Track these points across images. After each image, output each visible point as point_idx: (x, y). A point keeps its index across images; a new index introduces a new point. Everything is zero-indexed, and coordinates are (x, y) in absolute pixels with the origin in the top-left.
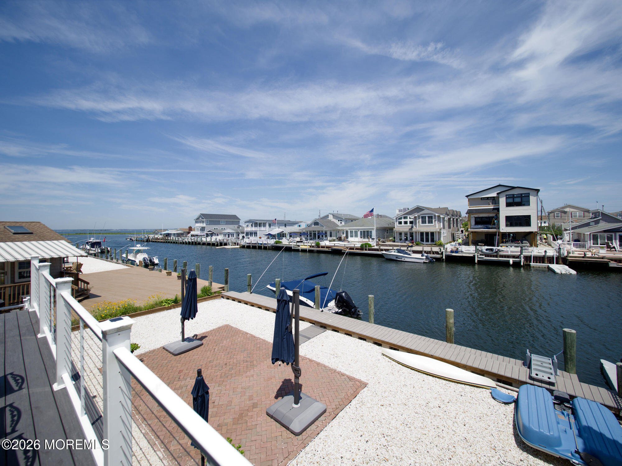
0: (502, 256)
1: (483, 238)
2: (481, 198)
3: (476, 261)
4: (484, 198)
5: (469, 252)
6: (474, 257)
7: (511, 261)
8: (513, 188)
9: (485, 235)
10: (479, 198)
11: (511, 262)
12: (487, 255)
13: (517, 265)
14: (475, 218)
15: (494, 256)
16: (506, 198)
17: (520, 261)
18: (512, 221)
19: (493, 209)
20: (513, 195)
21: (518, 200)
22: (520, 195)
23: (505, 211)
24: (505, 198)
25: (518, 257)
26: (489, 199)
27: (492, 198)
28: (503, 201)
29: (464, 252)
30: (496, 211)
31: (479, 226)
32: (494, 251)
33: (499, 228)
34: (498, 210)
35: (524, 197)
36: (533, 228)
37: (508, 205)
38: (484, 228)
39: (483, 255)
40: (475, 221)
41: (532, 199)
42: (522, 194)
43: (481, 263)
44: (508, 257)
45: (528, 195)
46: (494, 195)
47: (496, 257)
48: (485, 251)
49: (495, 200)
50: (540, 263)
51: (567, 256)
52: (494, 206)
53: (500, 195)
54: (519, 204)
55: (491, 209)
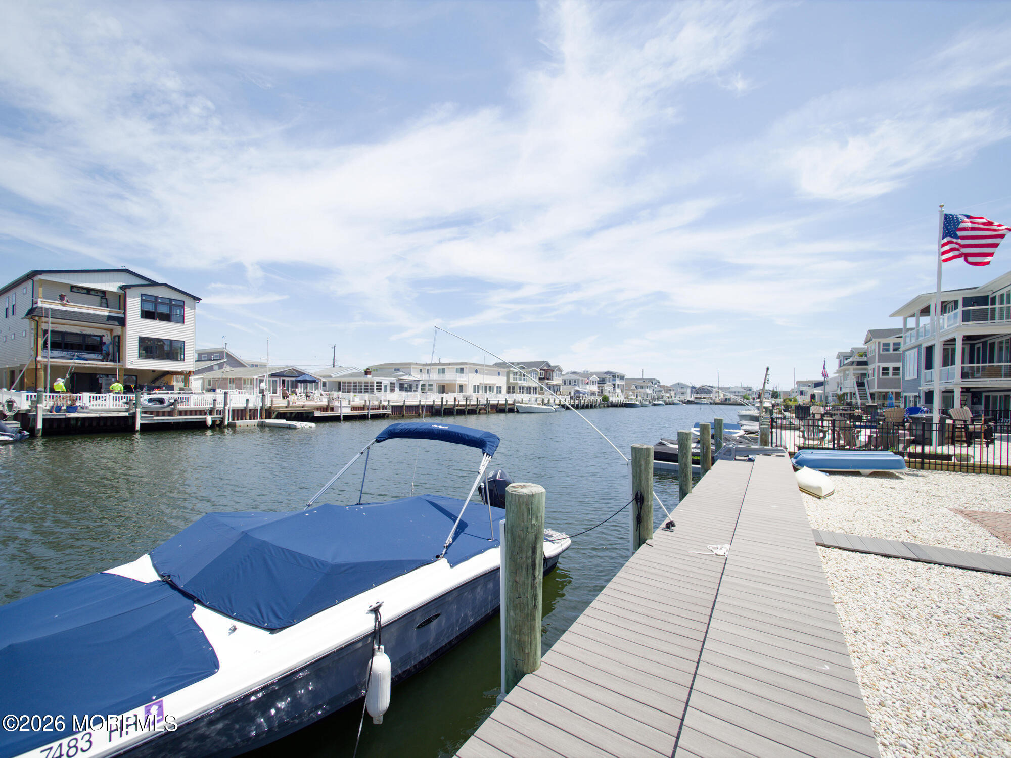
2: (71, 286)
3: (138, 427)
4: (80, 288)
6: (128, 418)
7: (209, 420)
8: (153, 284)
10: (64, 285)
11: (209, 423)
12: (154, 413)
15: (164, 414)
16: (142, 301)
17: (224, 419)
18: (150, 348)
19: (110, 318)
20: (156, 297)
21: (163, 309)
22: (167, 301)
23: (138, 327)
24: (139, 299)
26: (93, 292)
27: (99, 294)
28: (134, 305)
30: (117, 323)
32: (167, 404)
33: (119, 360)
34: (122, 322)
35: (174, 305)
37: (147, 315)
41: (188, 313)
42: (171, 300)
43: (146, 428)
45: (182, 304)
46: (111, 286)
47: (170, 414)
48: (148, 404)
49: (120, 300)
50: (250, 419)
52: (110, 312)
53: (128, 291)
54: (166, 318)
55: (102, 316)
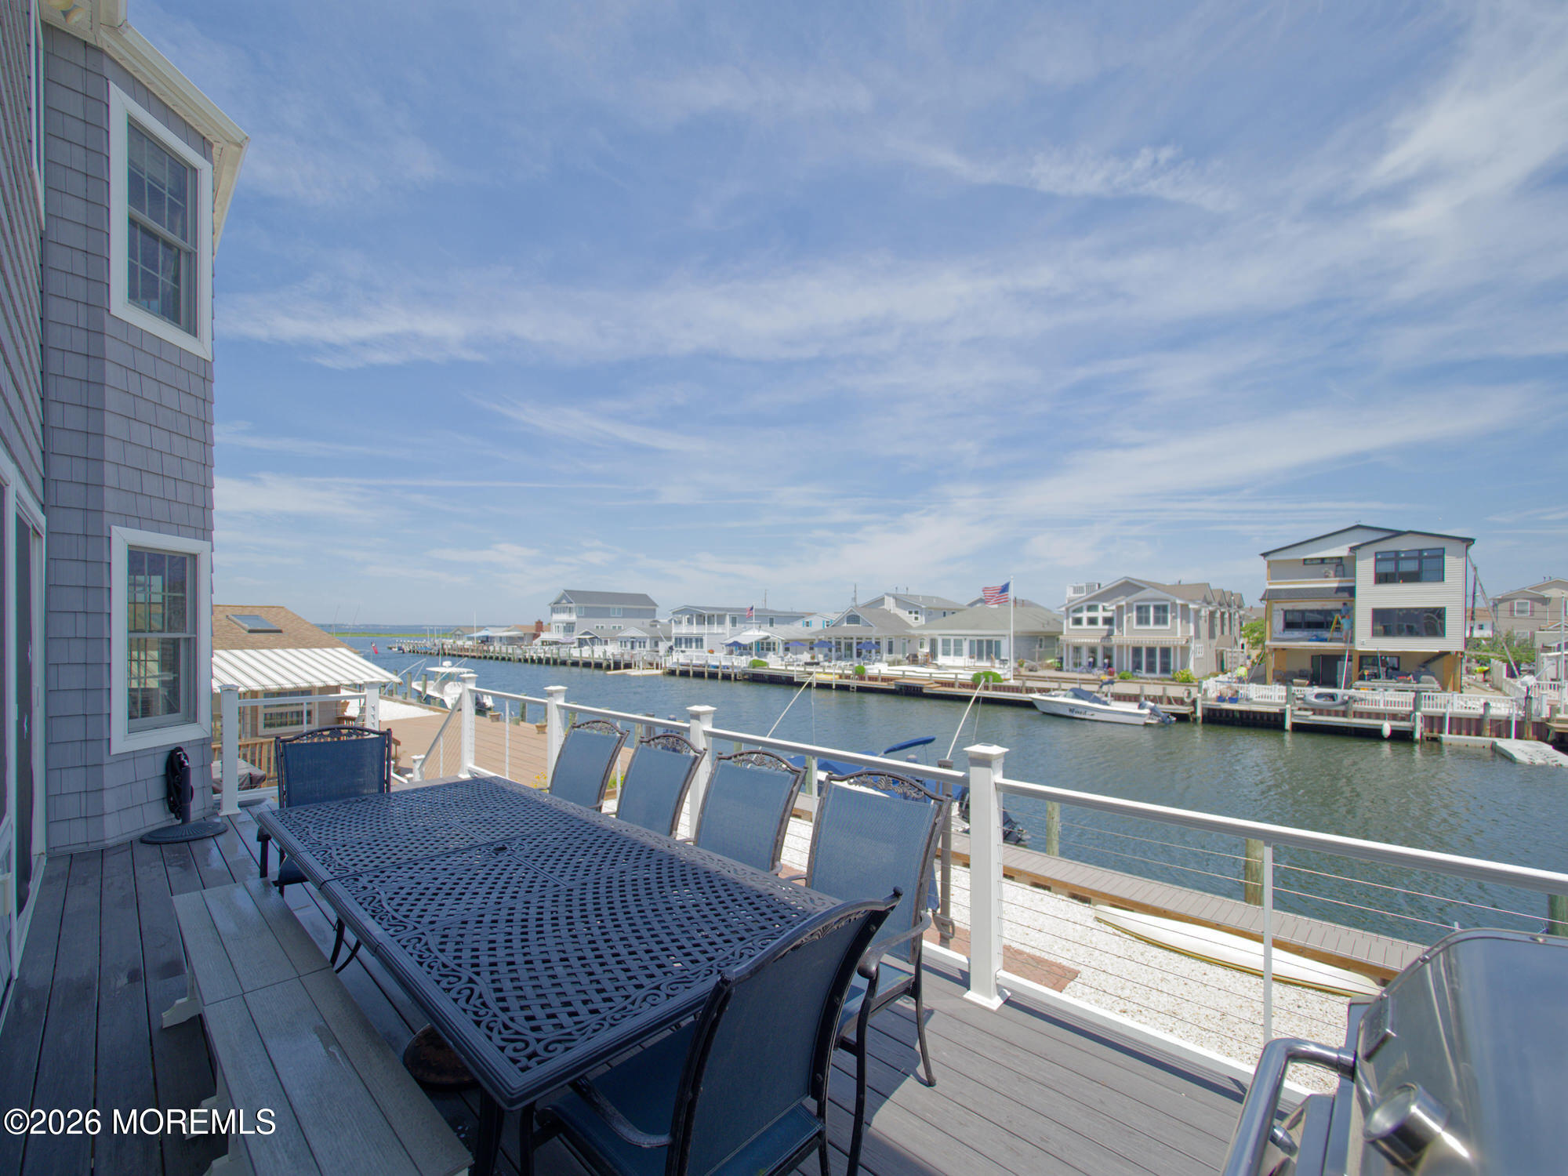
0: (1361, 715)
1: (1306, 665)
2: (1305, 560)
3: (1288, 725)
4: (1311, 559)
5: (1269, 700)
6: (1282, 715)
7: (1387, 728)
8: (1398, 534)
9: (1312, 657)
10: (1297, 561)
11: (1387, 730)
12: (1317, 711)
13: (1402, 737)
14: (1286, 612)
15: (1336, 714)
16: (1377, 560)
17: (1413, 728)
18: (1387, 621)
19: (1339, 590)
20: (1397, 553)
21: (1410, 566)
22: (1416, 554)
23: (1371, 596)
24: (1372, 561)
25: (1406, 717)
26: (1328, 561)
27: (1334, 561)
28: (1365, 569)
29: (1255, 699)
30: (1346, 595)
31: (1296, 634)
32: (1339, 700)
33: (1352, 640)
34: (1351, 591)
35: (1426, 557)
36: (1452, 641)
37: (1382, 578)
38: (1310, 640)
39: (1306, 710)
40: (1285, 619)
41: (1453, 565)
42: (1421, 551)
43: (1298, 728)
44: (1378, 716)
45: (1439, 553)
46: (1342, 551)
47: (1344, 714)
48: (1314, 700)
49: (1343, 566)
50: (1469, 735)
51: (1548, 720)
52: (1340, 582)
53: (1358, 552)
54: (1414, 578)
55: (1330, 588)
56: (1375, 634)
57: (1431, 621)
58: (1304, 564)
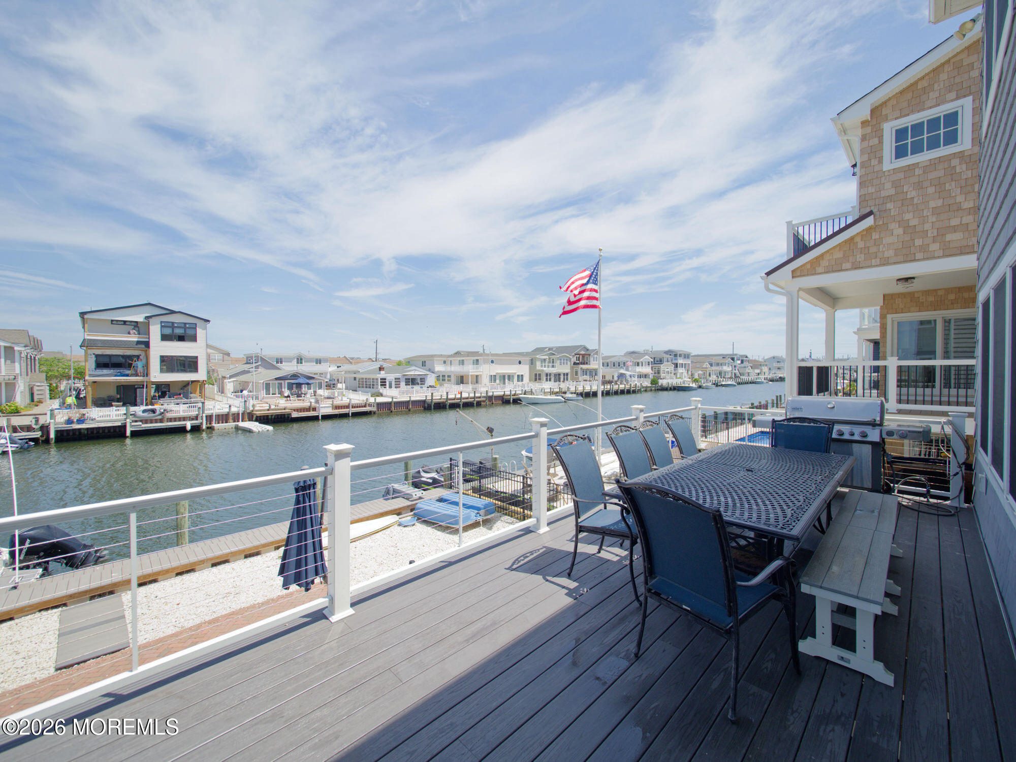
0: (170, 420)
1: (113, 392)
2: (112, 321)
3: (128, 433)
4: (117, 321)
5: (108, 418)
6: (124, 427)
7: (188, 425)
8: (173, 312)
9: (117, 386)
10: (107, 320)
11: (189, 428)
12: (146, 421)
13: (196, 429)
14: (97, 356)
15: (156, 421)
16: (162, 327)
17: (202, 423)
18: (169, 363)
19: (138, 343)
20: (173, 323)
21: (180, 332)
22: (183, 325)
23: (159, 348)
24: (159, 326)
25: (196, 418)
26: (128, 323)
27: (133, 324)
28: (155, 331)
29: (97, 419)
30: (143, 346)
31: (105, 371)
32: (158, 413)
34: (147, 344)
35: (189, 328)
36: (201, 375)
37: (165, 338)
38: (116, 376)
39: (136, 421)
40: (96, 361)
41: (200, 333)
42: (185, 324)
43: (135, 434)
44: (184, 419)
45: (194, 326)
46: (140, 318)
47: (161, 421)
48: (142, 414)
50: (224, 423)
51: (252, 411)
52: (139, 338)
53: (150, 320)
54: (181, 338)
55: (133, 341)
56: (162, 371)
57: (190, 364)
58: (112, 324)
